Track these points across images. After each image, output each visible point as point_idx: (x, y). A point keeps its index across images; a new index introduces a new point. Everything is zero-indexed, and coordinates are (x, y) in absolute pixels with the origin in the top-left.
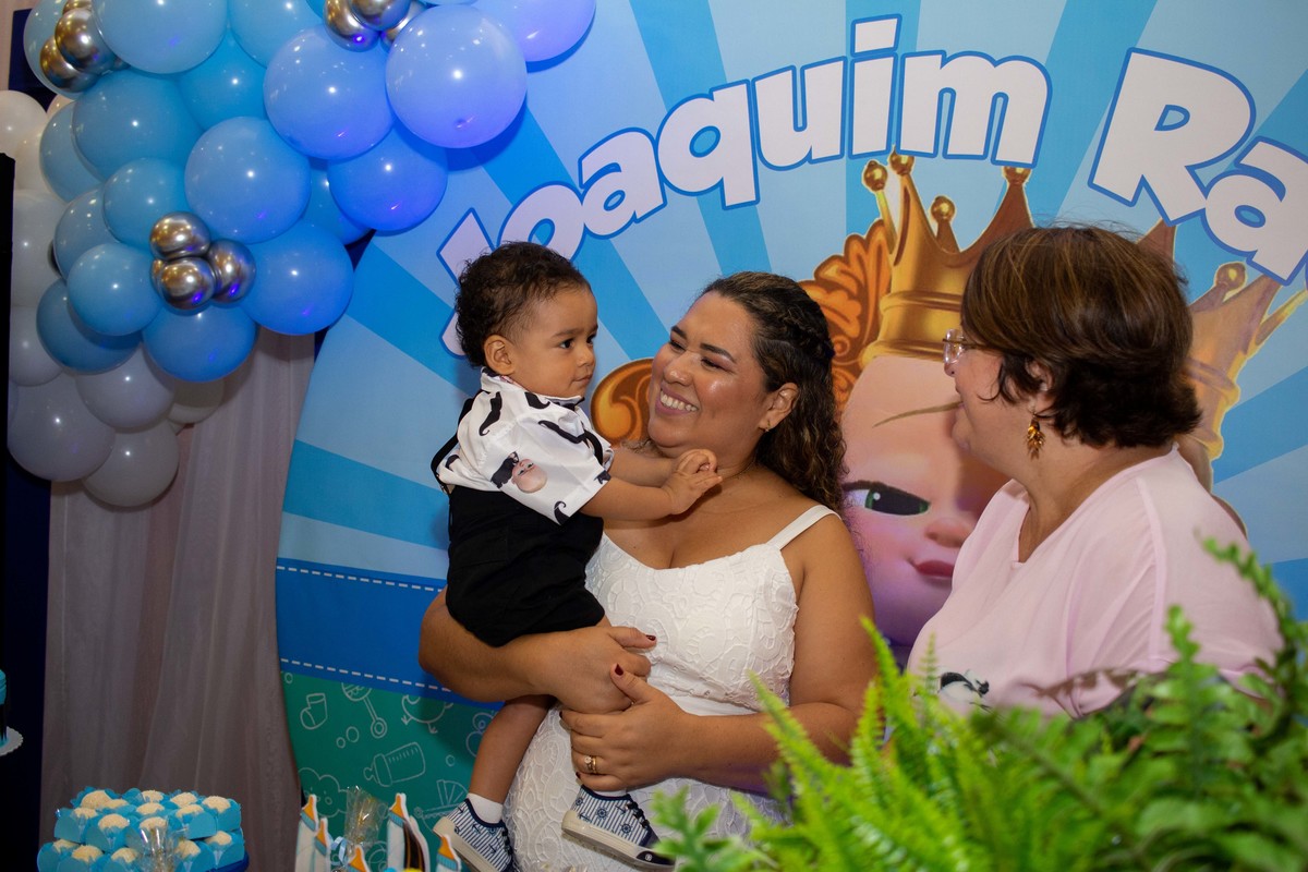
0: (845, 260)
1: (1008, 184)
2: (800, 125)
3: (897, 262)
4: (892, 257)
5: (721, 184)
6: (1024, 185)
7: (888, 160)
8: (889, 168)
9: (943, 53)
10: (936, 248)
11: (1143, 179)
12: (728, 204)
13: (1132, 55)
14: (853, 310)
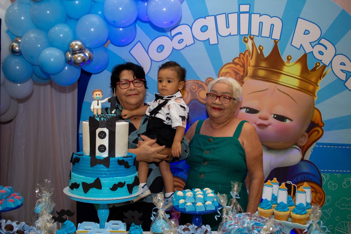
0: (239, 58)
1: (274, 44)
2: (228, 27)
3: (251, 59)
4: (250, 58)
5: (209, 39)
6: (278, 44)
7: (248, 36)
8: (249, 38)
9: (260, 14)
10: (260, 57)
11: (301, 44)
12: (211, 44)
13: (299, 19)
14: (242, 69)
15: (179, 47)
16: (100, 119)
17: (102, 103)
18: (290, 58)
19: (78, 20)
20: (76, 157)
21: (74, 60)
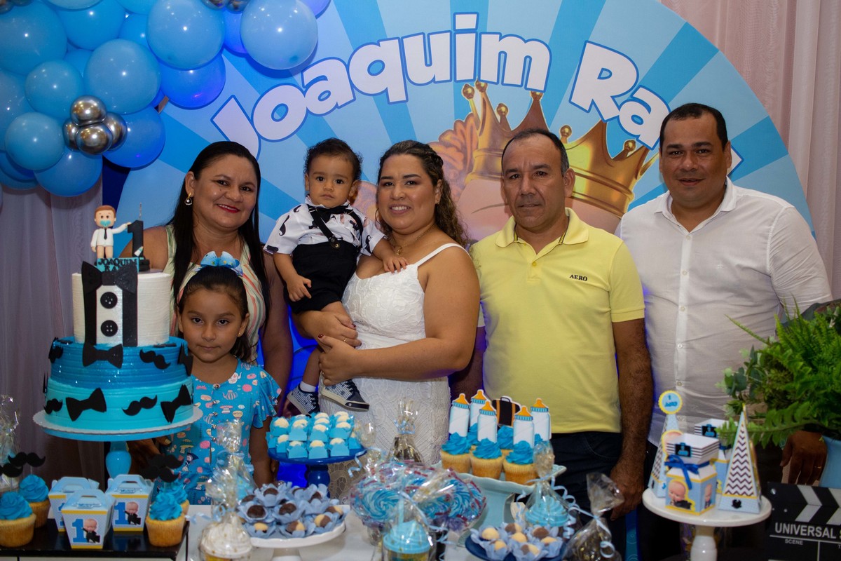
0: (455, 131)
1: (533, 100)
2: (428, 63)
3: (480, 134)
4: (478, 132)
5: (386, 91)
6: (540, 100)
7: (475, 84)
8: (475, 88)
9: (500, 34)
10: (500, 129)
11: (593, 101)
12: (391, 101)
13: (588, 44)
14: (459, 157)
15: (320, 108)
16: (107, 267)
17: (115, 236)
18: (567, 130)
19: (93, 51)
20: (57, 347)
21: (83, 139)
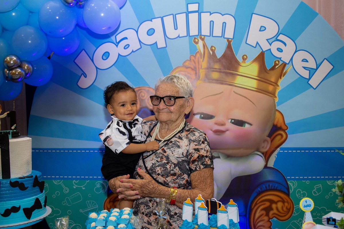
0: (190, 60)
1: (228, 43)
2: (176, 28)
3: (203, 61)
4: (202, 60)
5: (156, 43)
6: (231, 43)
7: (199, 37)
8: (199, 39)
9: (210, 12)
10: (212, 58)
11: (257, 42)
12: (159, 47)
13: (253, 15)
15: (124, 53)
18: (245, 57)
